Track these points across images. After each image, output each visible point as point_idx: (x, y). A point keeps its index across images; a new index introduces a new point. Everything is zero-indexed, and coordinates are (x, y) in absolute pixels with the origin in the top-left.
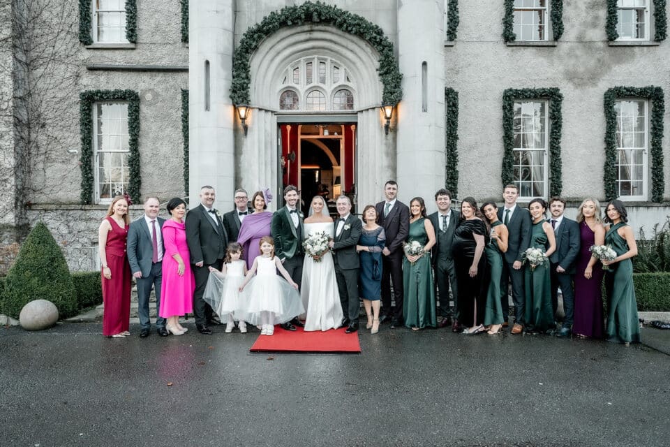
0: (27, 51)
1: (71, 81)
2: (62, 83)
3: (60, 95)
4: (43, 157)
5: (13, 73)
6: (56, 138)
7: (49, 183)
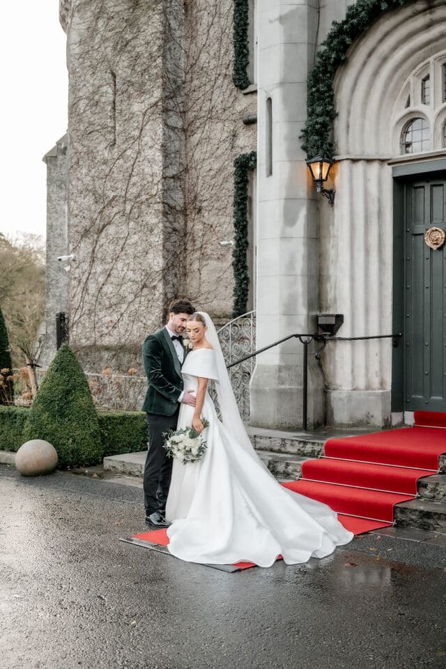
0: (184, 112)
1: (227, 144)
2: (218, 148)
3: (216, 166)
4: (197, 254)
5: (162, 146)
6: (211, 226)
7: (204, 289)
